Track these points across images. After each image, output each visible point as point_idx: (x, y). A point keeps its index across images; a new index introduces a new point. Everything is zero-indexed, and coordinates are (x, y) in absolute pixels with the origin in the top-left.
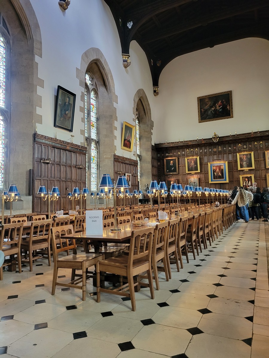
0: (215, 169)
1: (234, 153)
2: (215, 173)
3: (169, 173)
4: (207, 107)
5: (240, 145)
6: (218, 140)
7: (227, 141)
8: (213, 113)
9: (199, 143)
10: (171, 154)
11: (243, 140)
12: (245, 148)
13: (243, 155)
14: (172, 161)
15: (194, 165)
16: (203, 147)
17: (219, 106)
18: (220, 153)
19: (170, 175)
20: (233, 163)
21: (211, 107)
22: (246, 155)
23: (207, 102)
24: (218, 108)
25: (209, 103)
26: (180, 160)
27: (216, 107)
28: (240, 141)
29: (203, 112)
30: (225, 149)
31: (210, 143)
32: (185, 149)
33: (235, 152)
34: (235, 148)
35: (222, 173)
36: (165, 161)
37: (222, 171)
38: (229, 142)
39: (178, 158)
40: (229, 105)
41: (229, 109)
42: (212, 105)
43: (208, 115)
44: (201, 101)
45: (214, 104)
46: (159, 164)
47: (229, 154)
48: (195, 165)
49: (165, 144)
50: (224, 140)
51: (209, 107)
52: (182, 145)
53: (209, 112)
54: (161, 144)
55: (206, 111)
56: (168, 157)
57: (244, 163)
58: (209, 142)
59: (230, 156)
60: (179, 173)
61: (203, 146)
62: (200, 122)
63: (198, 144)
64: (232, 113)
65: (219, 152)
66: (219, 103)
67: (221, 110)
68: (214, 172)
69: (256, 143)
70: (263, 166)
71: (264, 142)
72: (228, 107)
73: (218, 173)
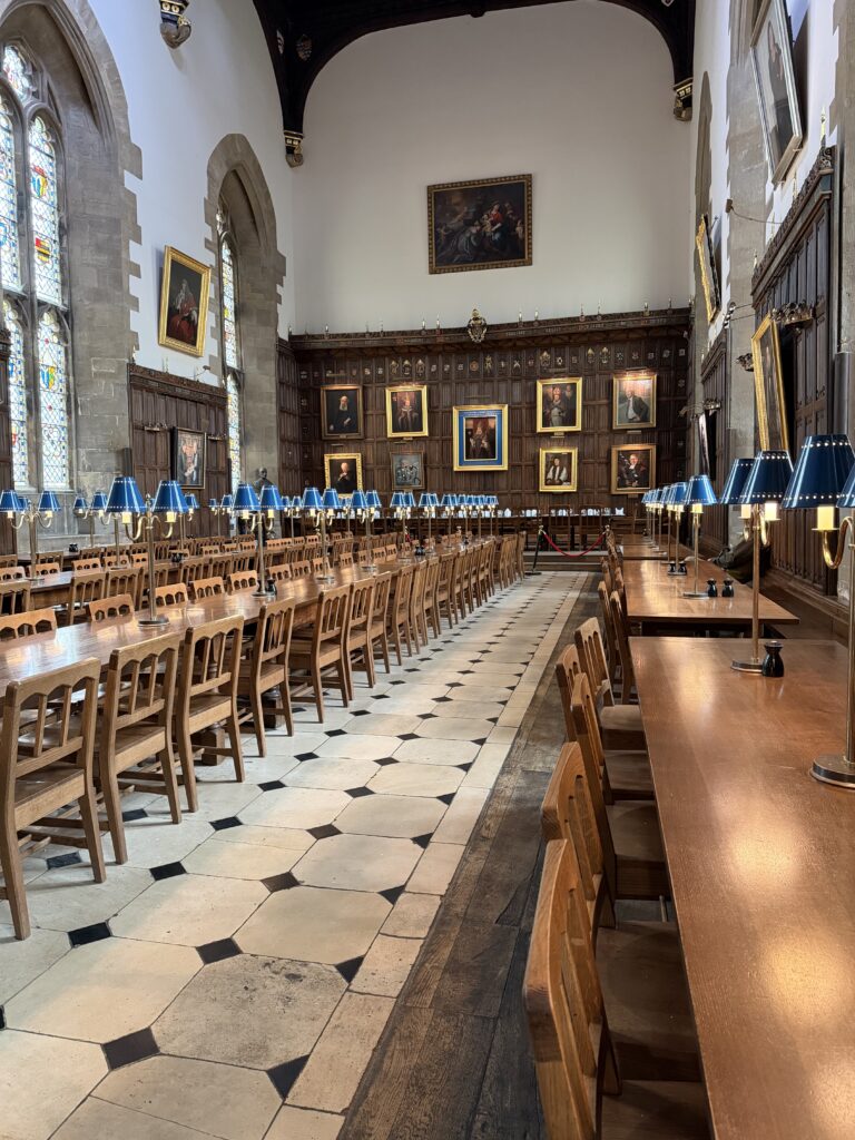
0: (471, 427)
1: (528, 379)
2: (471, 441)
3: (335, 436)
4: (454, 223)
5: (545, 354)
6: (483, 337)
7: (510, 340)
8: (475, 244)
9: (428, 342)
10: (342, 373)
11: (556, 341)
12: (559, 367)
13: (554, 386)
14: (344, 398)
15: (411, 413)
16: (440, 357)
17: (493, 224)
18: (488, 377)
19: (336, 441)
20: (524, 411)
21: (469, 223)
22: (562, 387)
23: (457, 204)
24: (488, 229)
25: (465, 210)
26: (370, 394)
27: (482, 226)
28: (546, 342)
29: (443, 238)
30: (503, 364)
31: (461, 344)
32: (387, 359)
33: (530, 377)
34: (531, 363)
35: (492, 443)
36: (323, 395)
37: (491, 435)
38: (515, 345)
39: (364, 388)
40: (523, 223)
41: (520, 236)
42: (470, 217)
43: (457, 251)
44: (439, 198)
45: (479, 215)
46: (304, 403)
47: (514, 381)
48: (415, 414)
49: (321, 336)
50: (501, 337)
51: (462, 223)
52: (376, 344)
53: (463, 240)
54: (309, 336)
55: (452, 235)
56: (331, 381)
57: (555, 411)
58: (456, 340)
59: (517, 389)
60: (366, 437)
61: (439, 353)
62: (432, 272)
63: (426, 346)
65: (485, 374)
66: (494, 212)
67: (497, 236)
68: (468, 437)
69: (590, 351)
70: (604, 423)
71: (613, 349)
72: (519, 229)
73: (479, 441)
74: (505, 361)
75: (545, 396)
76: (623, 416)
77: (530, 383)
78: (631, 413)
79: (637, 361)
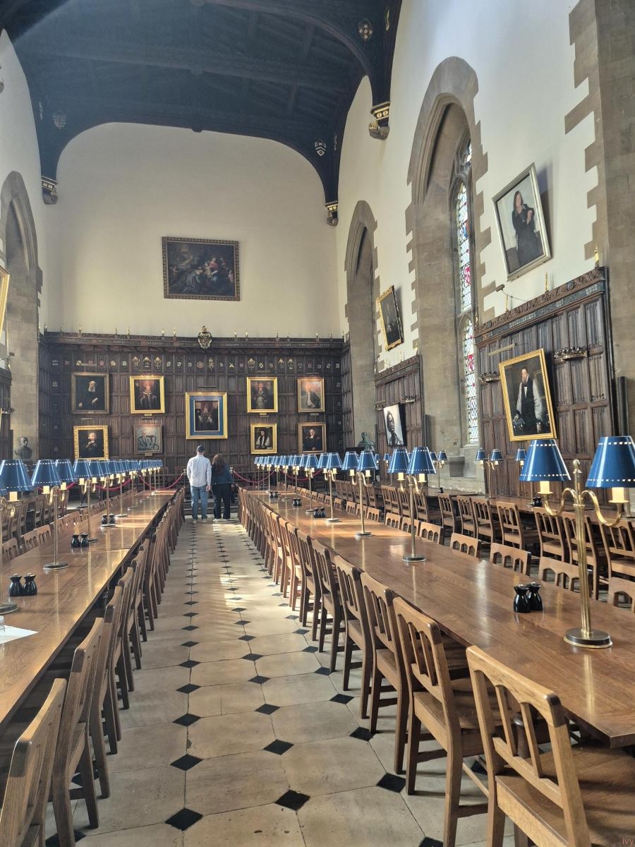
0: (199, 408)
1: (239, 377)
2: (200, 417)
4: (184, 265)
5: (251, 360)
6: (209, 345)
7: (227, 349)
8: (198, 281)
9: (167, 345)
10: (91, 364)
11: (258, 352)
12: (261, 370)
13: (259, 382)
14: (92, 382)
15: (151, 396)
16: (174, 356)
17: (212, 270)
18: (211, 373)
20: (238, 397)
21: (195, 267)
22: (265, 383)
23: (184, 253)
24: (209, 273)
25: (190, 259)
26: (116, 379)
27: (204, 270)
28: (252, 352)
29: (174, 274)
30: (221, 365)
31: (191, 349)
32: (130, 355)
33: (242, 375)
34: (241, 365)
37: (214, 413)
38: (230, 353)
39: (111, 376)
40: (233, 272)
41: (231, 281)
42: (195, 263)
43: (185, 285)
44: (171, 247)
45: (200, 264)
47: (229, 377)
48: (154, 397)
50: (222, 345)
51: (189, 267)
52: (123, 343)
53: (190, 278)
55: (182, 273)
56: (81, 369)
57: (260, 399)
58: (189, 346)
59: (233, 382)
60: (111, 413)
61: (173, 353)
62: (166, 297)
63: (163, 348)
64: (238, 290)
65: (209, 371)
66: (212, 262)
67: (215, 279)
68: (197, 415)
69: (281, 361)
70: (292, 407)
71: (295, 361)
72: (230, 276)
73: (205, 417)
74: (223, 363)
76: (305, 405)
77: (241, 379)
78: (309, 402)
79: (311, 369)
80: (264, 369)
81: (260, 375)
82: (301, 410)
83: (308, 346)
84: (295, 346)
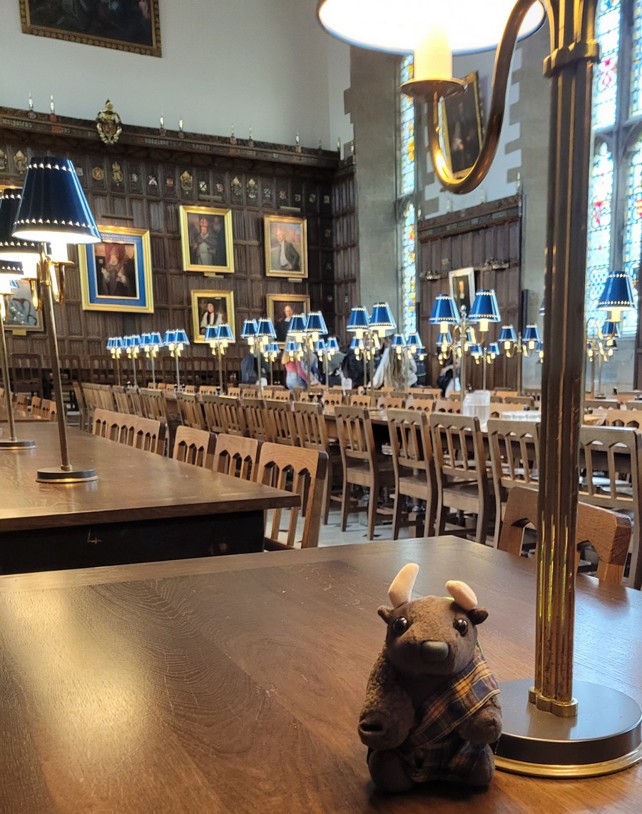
0: (103, 254)
1: (167, 203)
2: (104, 271)
5: (186, 174)
6: (116, 138)
7: (147, 149)
8: (85, 8)
9: (36, 129)
11: (200, 161)
12: (204, 193)
13: (201, 216)
18: (117, 191)
20: (166, 241)
22: (210, 218)
28: (189, 159)
30: (135, 178)
33: (171, 200)
34: (169, 182)
35: (131, 276)
37: (129, 266)
38: (152, 156)
41: (145, 13)
47: (149, 201)
50: (139, 142)
57: (204, 247)
58: (80, 135)
59: (157, 212)
63: (29, 134)
64: (158, 35)
65: (113, 186)
67: (114, 6)
69: (236, 181)
70: (256, 266)
71: (260, 184)
72: (142, 5)
73: (114, 273)
74: (138, 175)
75: (191, 227)
76: (276, 263)
77: (171, 208)
78: (284, 260)
79: (285, 202)
80: (207, 192)
81: (202, 202)
82: (271, 272)
83: (283, 159)
84: (261, 156)
